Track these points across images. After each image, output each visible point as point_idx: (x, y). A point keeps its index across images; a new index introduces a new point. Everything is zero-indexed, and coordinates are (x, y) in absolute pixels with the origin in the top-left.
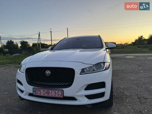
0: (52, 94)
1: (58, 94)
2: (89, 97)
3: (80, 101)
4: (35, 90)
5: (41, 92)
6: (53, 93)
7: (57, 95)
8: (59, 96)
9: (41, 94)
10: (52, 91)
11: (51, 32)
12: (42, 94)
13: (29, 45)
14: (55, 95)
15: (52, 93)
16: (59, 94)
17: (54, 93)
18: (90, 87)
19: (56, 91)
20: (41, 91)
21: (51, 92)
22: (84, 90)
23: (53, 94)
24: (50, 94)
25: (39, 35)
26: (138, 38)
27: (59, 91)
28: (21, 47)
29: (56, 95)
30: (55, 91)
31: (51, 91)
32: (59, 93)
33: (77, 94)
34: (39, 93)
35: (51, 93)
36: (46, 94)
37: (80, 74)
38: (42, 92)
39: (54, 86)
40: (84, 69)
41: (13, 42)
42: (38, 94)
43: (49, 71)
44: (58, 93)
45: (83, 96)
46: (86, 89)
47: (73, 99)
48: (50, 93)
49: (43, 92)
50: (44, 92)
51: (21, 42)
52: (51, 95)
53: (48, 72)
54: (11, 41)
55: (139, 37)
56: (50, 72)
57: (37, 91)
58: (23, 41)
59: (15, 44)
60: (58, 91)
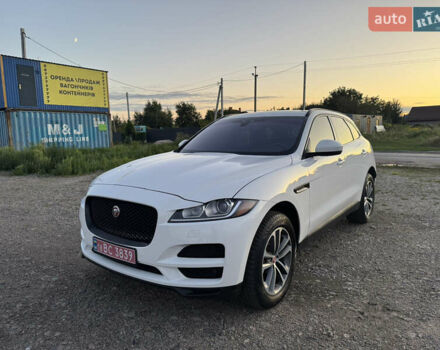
1: (129, 257)
2: (189, 272)
4: (96, 242)
5: (103, 247)
8: (130, 260)
9: (103, 251)
10: (119, 249)
11: (256, 76)
13: (196, 116)
17: (122, 253)
18: (189, 251)
20: (104, 245)
22: (177, 257)
23: (121, 255)
25: (221, 88)
27: (129, 251)
28: (177, 119)
29: (125, 257)
30: (123, 250)
32: (130, 255)
34: (101, 248)
35: (118, 253)
36: (111, 253)
37: (169, 222)
40: (182, 210)
41: (159, 107)
45: (175, 268)
46: (180, 255)
47: (154, 270)
48: (117, 251)
49: (106, 248)
51: (178, 107)
52: (117, 256)
54: (155, 103)
57: (99, 245)
58: (184, 104)
59: (164, 113)
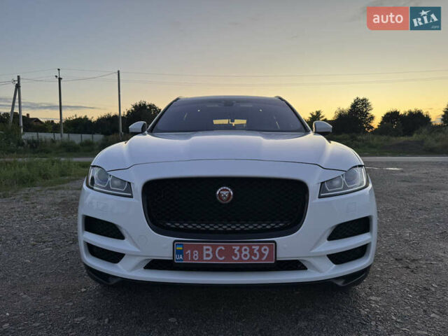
0: (240, 256)
1: (262, 255)
2: (337, 258)
3: (318, 270)
4: (181, 248)
5: (205, 252)
6: (244, 253)
7: (255, 256)
8: (264, 260)
9: (203, 258)
10: (241, 247)
11: (60, 79)
12: (207, 259)
14: (250, 257)
15: (242, 252)
16: (264, 254)
17: (247, 253)
18: (340, 232)
19: (254, 247)
20: (205, 248)
21: (240, 251)
22: (327, 241)
23: (246, 256)
24: (236, 256)
26: (311, 116)
27: (264, 245)
29: (253, 257)
30: (250, 247)
31: (238, 248)
32: (264, 252)
33: (313, 251)
34: (197, 255)
35: (238, 254)
36: (221, 257)
37: (319, 197)
38: (207, 252)
39: (251, 231)
40: (324, 182)
42: (192, 259)
43: (227, 188)
44: (259, 251)
45: (324, 256)
46: (330, 238)
48: (236, 252)
49: (210, 252)
50: (214, 252)
52: (236, 259)
53: (225, 193)
55: (312, 114)
56: (232, 192)
57: (189, 252)
60: (261, 246)
